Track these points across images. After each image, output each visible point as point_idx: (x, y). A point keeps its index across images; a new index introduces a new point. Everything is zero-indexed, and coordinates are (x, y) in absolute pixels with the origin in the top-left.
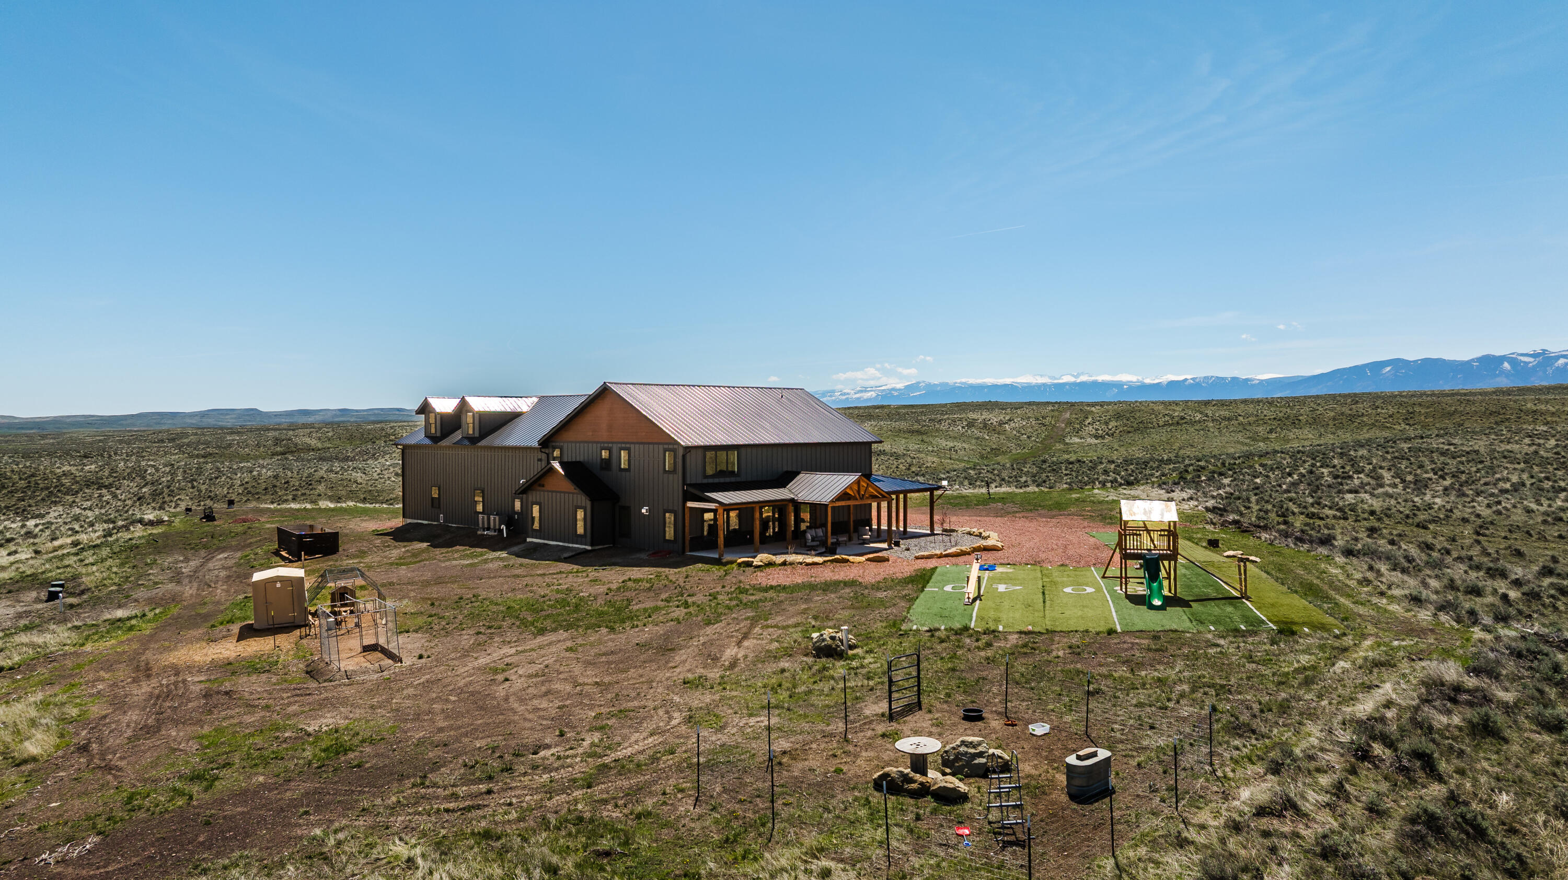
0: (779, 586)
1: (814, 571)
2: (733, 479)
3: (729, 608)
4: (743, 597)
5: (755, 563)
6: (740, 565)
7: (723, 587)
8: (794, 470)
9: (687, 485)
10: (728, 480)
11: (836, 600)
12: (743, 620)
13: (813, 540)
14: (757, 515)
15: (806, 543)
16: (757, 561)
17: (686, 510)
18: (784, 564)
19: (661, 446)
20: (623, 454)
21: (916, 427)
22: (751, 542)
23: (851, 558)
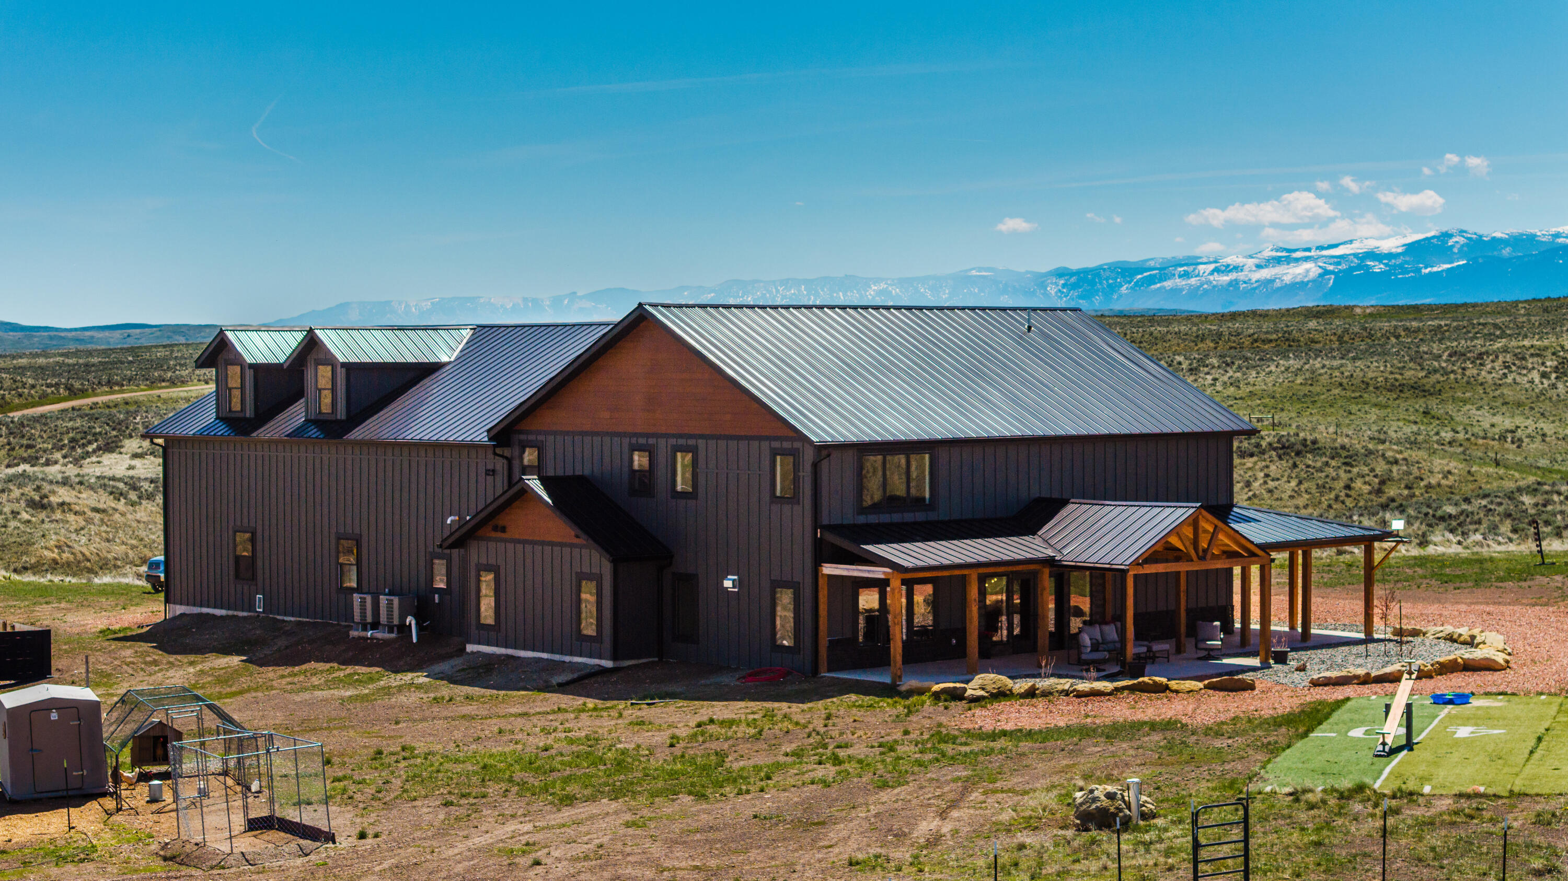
0: (1020, 730)
1: (1092, 706)
2: (920, 516)
3: (920, 764)
4: (949, 748)
5: (969, 692)
6: (937, 696)
7: (906, 733)
8: (1056, 495)
9: (824, 528)
10: (909, 517)
11: (1132, 752)
12: (948, 782)
13: (1095, 647)
14: (973, 592)
15: (1080, 653)
16: (973, 688)
17: (822, 583)
18: (1031, 693)
19: (765, 445)
20: (683, 461)
21: (1412, 374)
22: (960, 652)
23: (1173, 684)
